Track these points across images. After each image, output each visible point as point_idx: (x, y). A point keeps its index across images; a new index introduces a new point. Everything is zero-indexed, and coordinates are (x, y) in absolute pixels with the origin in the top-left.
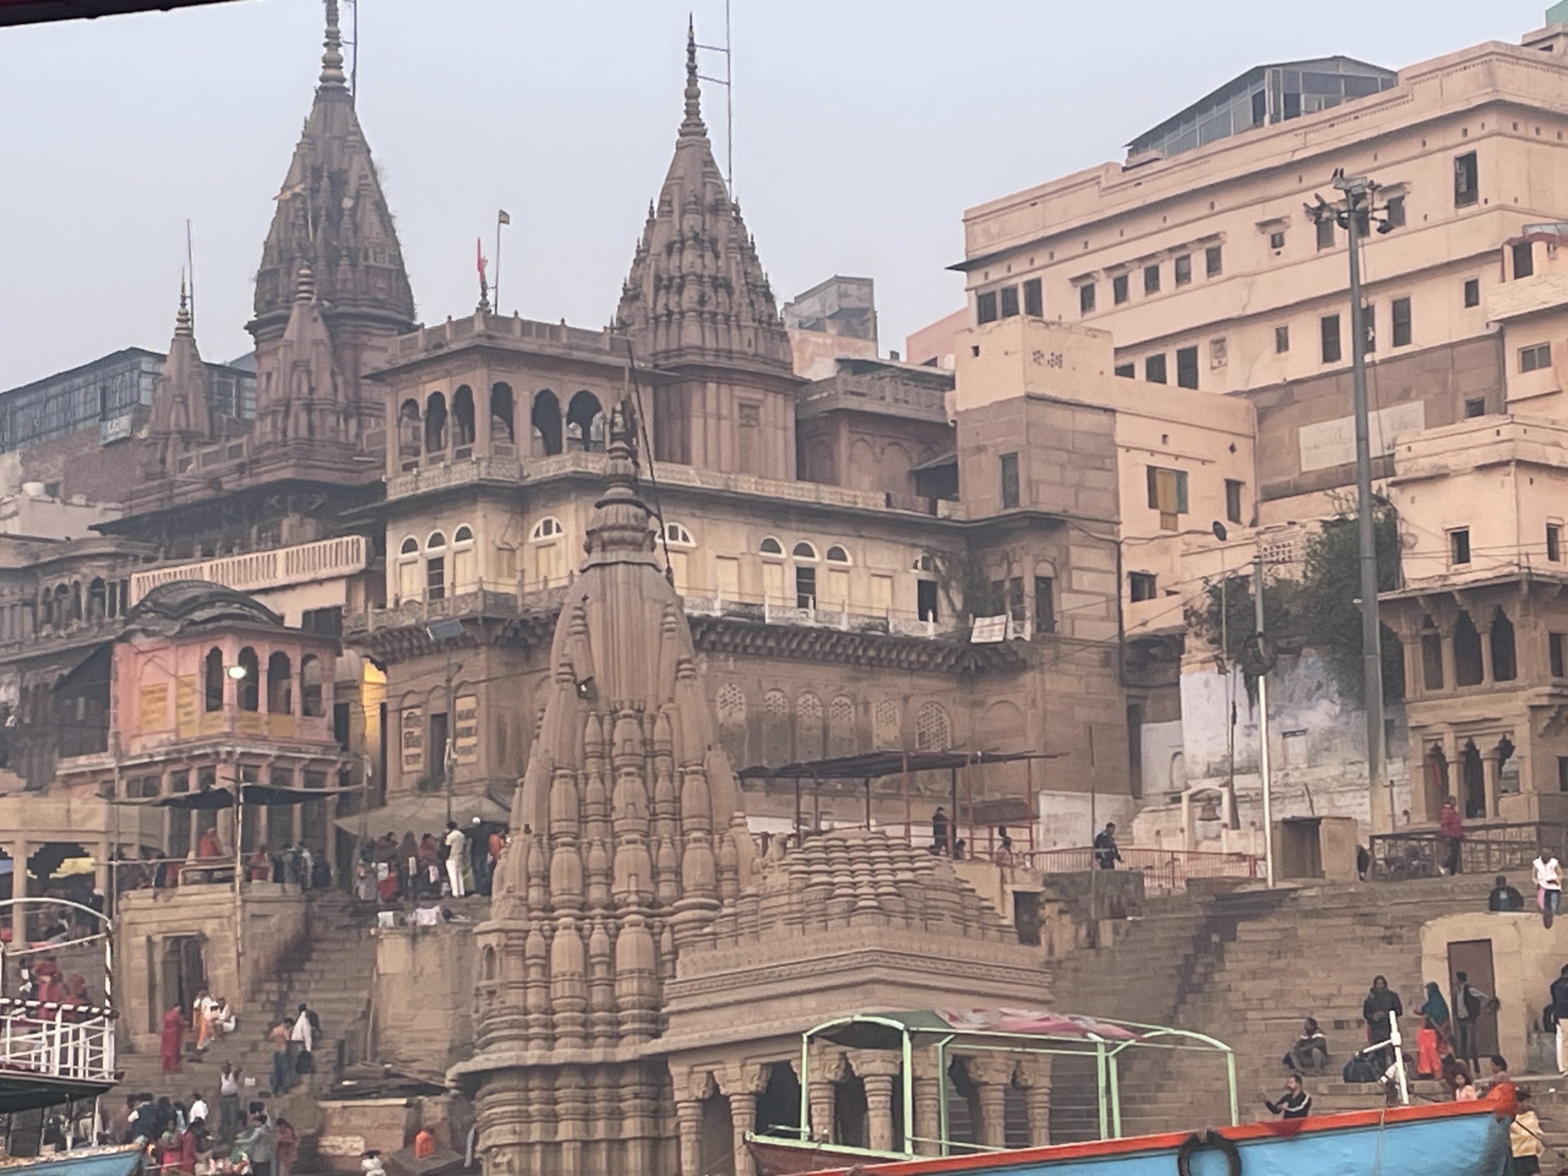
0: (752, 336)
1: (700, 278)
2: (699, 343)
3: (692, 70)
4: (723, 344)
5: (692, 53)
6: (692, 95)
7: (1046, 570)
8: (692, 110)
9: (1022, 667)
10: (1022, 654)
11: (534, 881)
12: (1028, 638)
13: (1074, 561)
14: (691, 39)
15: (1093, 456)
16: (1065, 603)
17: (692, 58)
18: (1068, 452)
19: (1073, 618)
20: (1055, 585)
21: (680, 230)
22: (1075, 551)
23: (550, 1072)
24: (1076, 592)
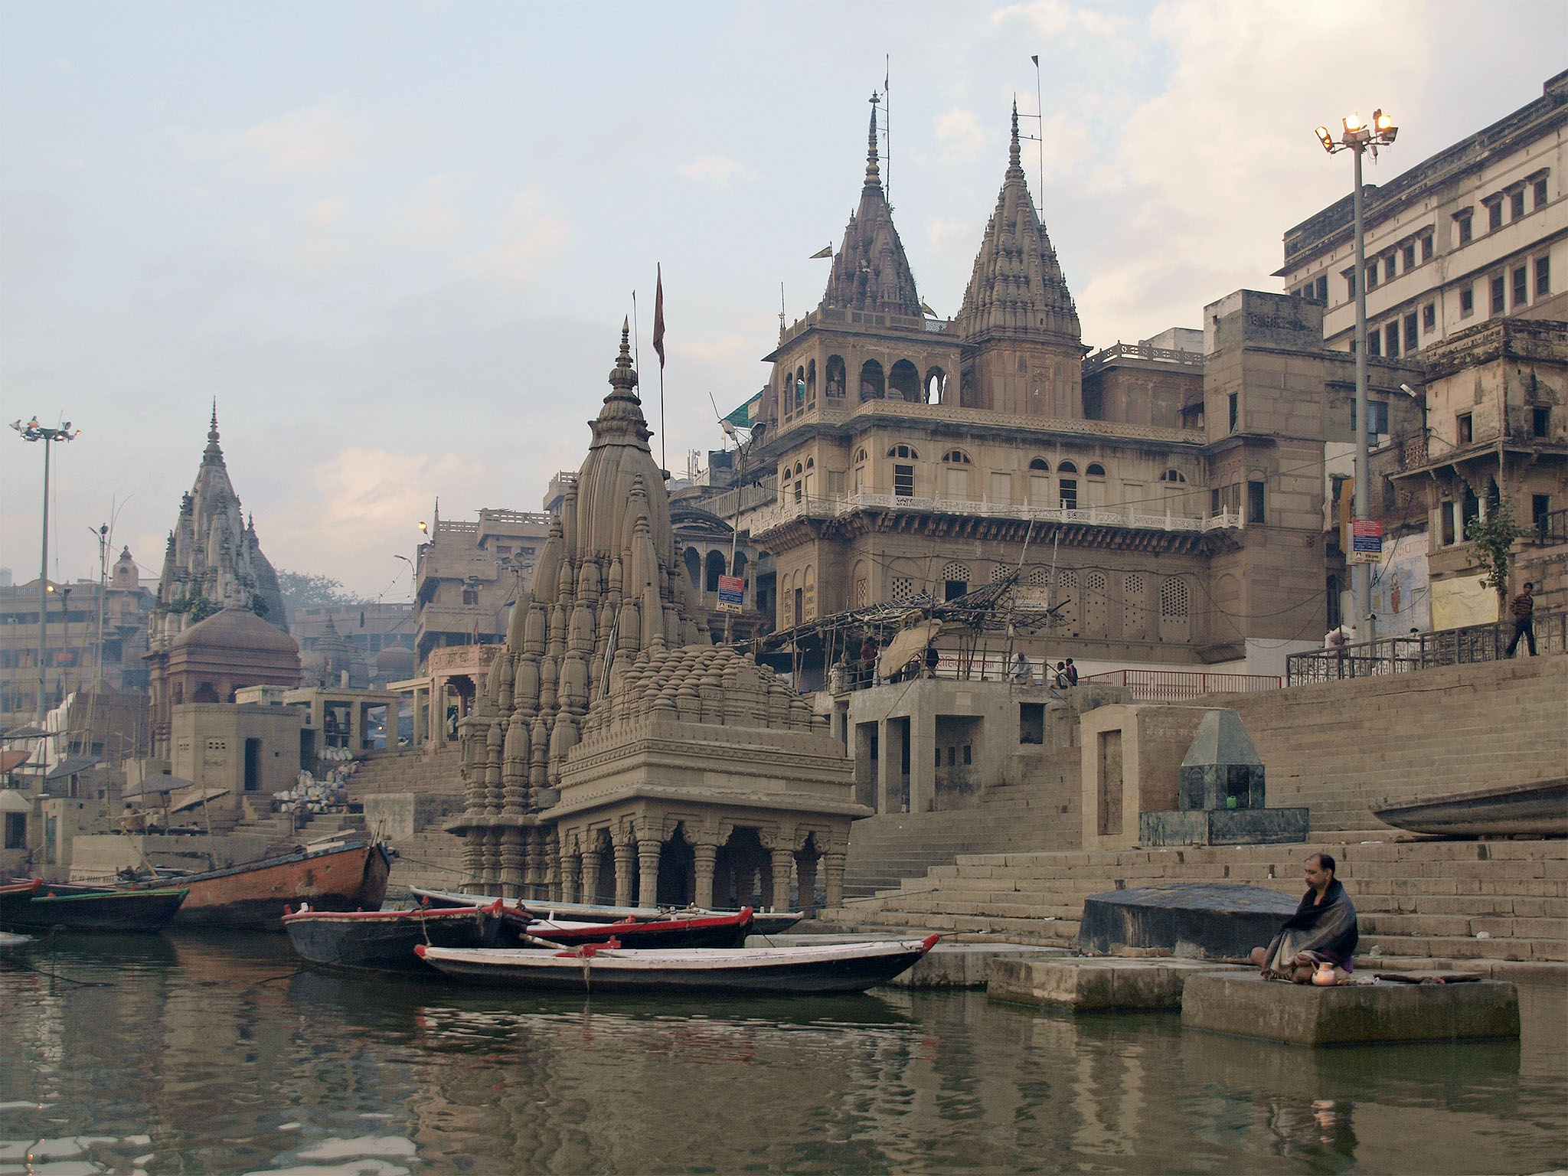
0: (1044, 316)
1: (1006, 278)
2: (1002, 323)
3: (1015, 132)
4: (1019, 323)
5: (1015, 121)
6: (1015, 150)
7: (1258, 477)
8: (1015, 161)
9: (1237, 547)
10: (1235, 538)
11: (503, 687)
12: (1241, 527)
13: (1282, 470)
14: (1015, 111)
15: (1301, 392)
16: (1273, 501)
17: (1015, 124)
18: (1280, 389)
19: (1280, 512)
20: (1266, 487)
21: (997, 246)
22: (1283, 463)
23: (498, 830)
24: (1284, 492)
